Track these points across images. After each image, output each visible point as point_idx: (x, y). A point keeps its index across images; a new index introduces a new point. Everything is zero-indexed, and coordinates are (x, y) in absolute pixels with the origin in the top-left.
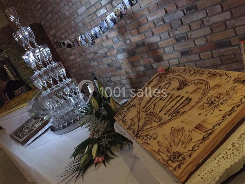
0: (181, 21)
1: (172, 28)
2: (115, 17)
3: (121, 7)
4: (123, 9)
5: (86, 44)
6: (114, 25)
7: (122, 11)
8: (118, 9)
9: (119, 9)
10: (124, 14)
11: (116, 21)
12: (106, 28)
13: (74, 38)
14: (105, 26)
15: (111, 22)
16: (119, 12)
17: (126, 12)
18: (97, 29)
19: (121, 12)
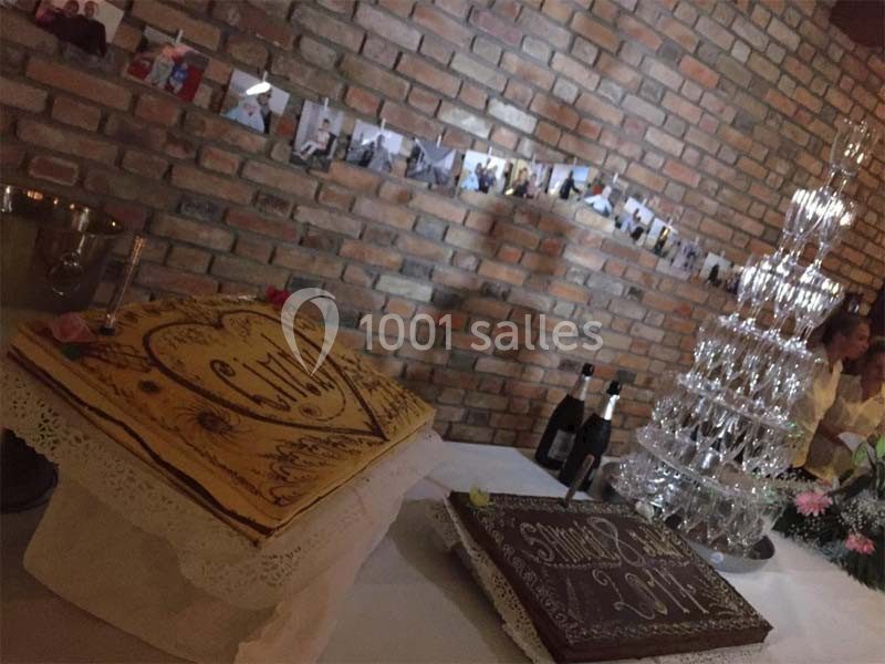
0: (610, 302)
1: (589, 304)
2: (499, 175)
3: (538, 175)
4: (537, 183)
5: (258, 133)
6: (476, 190)
7: (531, 184)
8: (525, 169)
9: (530, 173)
10: (530, 193)
11: (491, 189)
12: (437, 173)
13: (184, 40)
14: (438, 165)
15: (474, 175)
16: (523, 177)
17: (536, 194)
18: (394, 143)
19: (527, 183)
